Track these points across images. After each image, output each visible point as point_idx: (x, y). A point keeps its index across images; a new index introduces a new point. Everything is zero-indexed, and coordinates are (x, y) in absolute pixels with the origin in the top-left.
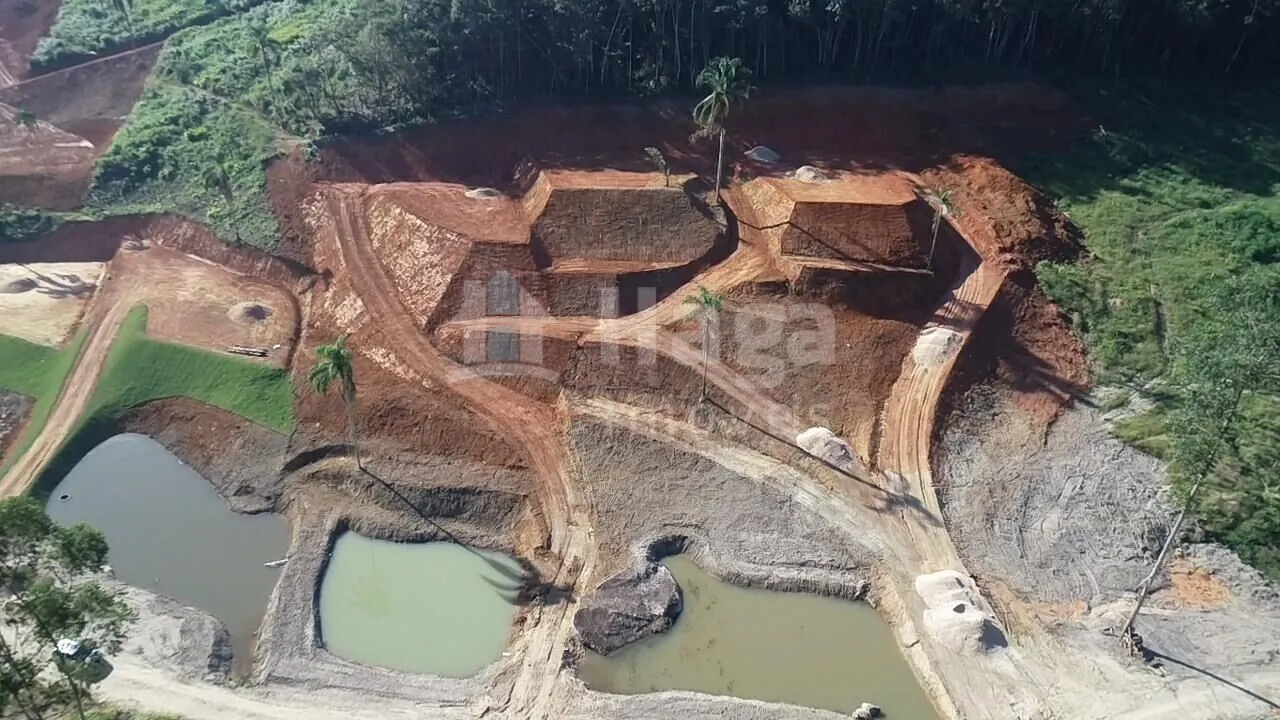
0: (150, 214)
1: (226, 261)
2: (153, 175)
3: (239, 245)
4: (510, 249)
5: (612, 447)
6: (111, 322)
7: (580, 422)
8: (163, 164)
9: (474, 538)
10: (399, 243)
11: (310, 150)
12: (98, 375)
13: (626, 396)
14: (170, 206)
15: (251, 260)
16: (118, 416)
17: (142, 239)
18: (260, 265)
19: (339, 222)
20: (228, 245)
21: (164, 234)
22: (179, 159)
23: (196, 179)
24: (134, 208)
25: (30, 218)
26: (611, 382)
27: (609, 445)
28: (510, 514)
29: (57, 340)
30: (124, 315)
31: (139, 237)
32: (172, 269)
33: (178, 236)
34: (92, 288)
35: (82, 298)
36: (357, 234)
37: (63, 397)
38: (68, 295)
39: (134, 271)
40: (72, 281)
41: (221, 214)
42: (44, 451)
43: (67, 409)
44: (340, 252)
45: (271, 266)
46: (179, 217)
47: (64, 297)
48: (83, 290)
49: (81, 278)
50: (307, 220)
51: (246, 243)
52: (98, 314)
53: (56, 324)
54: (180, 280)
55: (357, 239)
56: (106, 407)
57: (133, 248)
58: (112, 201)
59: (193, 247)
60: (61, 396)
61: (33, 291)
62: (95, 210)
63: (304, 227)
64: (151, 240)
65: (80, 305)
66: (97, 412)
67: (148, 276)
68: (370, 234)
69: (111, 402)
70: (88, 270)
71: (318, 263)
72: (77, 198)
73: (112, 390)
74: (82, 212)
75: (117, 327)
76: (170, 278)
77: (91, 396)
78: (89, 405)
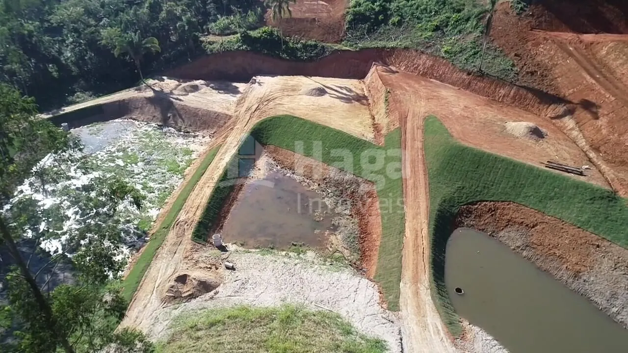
0: (392, 48)
1: (468, 86)
2: (385, 21)
3: (481, 75)
6: (413, 127)
8: (392, 15)
11: (520, 6)
12: (424, 171)
14: (407, 43)
15: (493, 87)
16: (455, 210)
17: (389, 65)
18: (503, 92)
20: (469, 74)
21: (406, 62)
22: (403, 11)
23: (420, 25)
24: (380, 44)
25: (311, 46)
29: (369, 136)
30: (421, 123)
31: (385, 64)
32: (429, 89)
33: (419, 65)
34: (365, 98)
35: (364, 105)
36: (601, 73)
37: (406, 187)
38: (353, 101)
39: (402, 88)
40: (348, 92)
41: (454, 50)
42: (420, 238)
43: (415, 200)
44: (598, 87)
45: (515, 93)
46: (417, 51)
47: (352, 103)
48: (360, 99)
49: (354, 89)
50: (539, 59)
51: (487, 74)
52: (400, 120)
53: (361, 123)
54: (443, 99)
55: (605, 77)
56: (444, 201)
57: (387, 71)
58: (361, 38)
59: (433, 74)
60: (404, 186)
61: (327, 96)
62: (352, 43)
63: (538, 64)
64: (396, 66)
65: (366, 109)
66: (440, 205)
67: (416, 92)
68: (612, 73)
69: (448, 198)
70: (352, 84)
71: (569, 94)
72: (338, 35)
73: (444, 187)
74: (343, 45)
75: (420, 131)
76: (434, 96)
77: (428, 189)
78: (430, 198)
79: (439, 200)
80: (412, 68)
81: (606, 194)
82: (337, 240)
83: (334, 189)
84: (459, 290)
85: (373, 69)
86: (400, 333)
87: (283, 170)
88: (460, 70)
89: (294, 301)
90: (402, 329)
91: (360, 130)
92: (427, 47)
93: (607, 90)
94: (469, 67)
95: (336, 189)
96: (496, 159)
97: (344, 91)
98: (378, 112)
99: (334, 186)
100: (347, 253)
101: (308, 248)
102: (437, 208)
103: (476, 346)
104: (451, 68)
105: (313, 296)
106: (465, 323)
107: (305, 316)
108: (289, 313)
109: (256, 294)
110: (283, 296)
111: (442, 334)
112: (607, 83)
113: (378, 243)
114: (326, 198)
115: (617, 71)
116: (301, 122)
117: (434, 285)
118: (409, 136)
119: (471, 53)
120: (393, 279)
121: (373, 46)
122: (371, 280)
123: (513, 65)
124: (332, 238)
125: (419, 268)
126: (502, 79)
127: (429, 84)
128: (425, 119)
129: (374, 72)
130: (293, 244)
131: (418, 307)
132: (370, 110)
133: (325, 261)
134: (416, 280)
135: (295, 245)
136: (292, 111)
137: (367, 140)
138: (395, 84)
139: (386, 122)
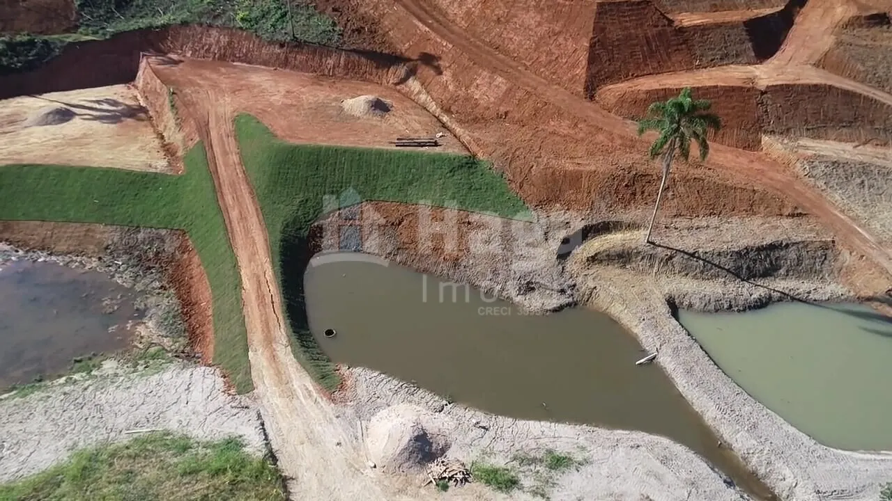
0: (164, 26)
1: (285, 64)
3: (297, 44)
4: (634, 7)
5: (863, 182)
6: (221, 136)
7: (816, 163)
9: (809, 292)
10: (495, 18)
12: (251, 193)
14: (185, 15)
15: (317, 58)
16: (304, 233)
17: (167, 54)
18: (331, 62)
19: (405, 7)
20: (282, 46)
21: (190, 44)
24: (143, 23)
25: (22, 44)
26: (806, 121)
27: (859, 181)
28: (826, 262)
29: (160, 164)
30: (229, 127)
31: (160, 52)
32: (234, 78)
33: (210, 46)
34: (142, 109)
35: (143, 120)
36: (432, 17)
37: (230, 222)
38: (123, 119)
39: (192, 83)
40: (113, 105)
41: (253, 15)
42: (264, 286)
43: (246, 235)
44: (433, 35)
45: (345, 60)
46: (201, 25)
47: (121, 121)
48: (134, 112)
49: (121, 100)
50: (362, 10)
51: (305, 42)
52: (199, 130)
53: (142, 149)
54: (254, 87)
55: (438, 21)
56: (287, 226)
57: (164, 63)
58: (109, 18)
59: (234, 55)
60: (227, 222)
61: (77, 120)
62: (95, 29)
63: (363, 18)
64: (177, 53)
65: (146, 126)
66: (283, 232)
67: (215, 86)
68: (445, 15)
69: (290, 220)
70: (117, 92)
71: (406, 50)
72: (67, 18)
73: (282, 206)
74: (81, 33)
75: (231, 140)
76: (242, 86)
77: (261, 217)
78: (267, 224)
79: (279, 227)
80: (202, 52)
81: (465, 160)
82: (148, 329)
83: (125, 257)
84: (329, 332)
85: (143, 64)
86: (259, 416)
87: (30, 254)
88: (269, 42)
89: (89, 441)
90: (262, 412)
91: (143, 158)
92: (215, 17)
93: (443, 37)
94: (279, 37)
95: (128, 257)
96: (337, 152)
97: (106, 107)
98: (165, 126)
99: (126, 253)
100: (167, 342)
101: (102, 358)
102: (279, 236)
103: (359, 391)
104: (257, 42)
105: (121, 422)
106: (344, 370)
107: (113, 455)
108: (84, 463)
109: (21, 459)
110: (70, 443)
111: (315, 395)
112: (441, 28)
113: (210, 312)
114: (117, 275)
115: (449, 11)
116: (41, 168)
117: (294, 338)
118: (217, 149)
119: (277, 16)
120: (240, 351)
121: (132, 28)
122: (210, 366)
123: (334, 24)
124: (141, 330)
125: (271, 324)
126: (324, 45)
127: (231, 70)
128: (235, 121)
129: (146, 67)
130: (76, 361)
131: (278, 373)
132: (153, 126)
133: (136, 365)
134: (269, 341)
135: (80, 361)
136: (15, 157)
137: (158, 171)
138: (181, 79)
139: (181, 138)
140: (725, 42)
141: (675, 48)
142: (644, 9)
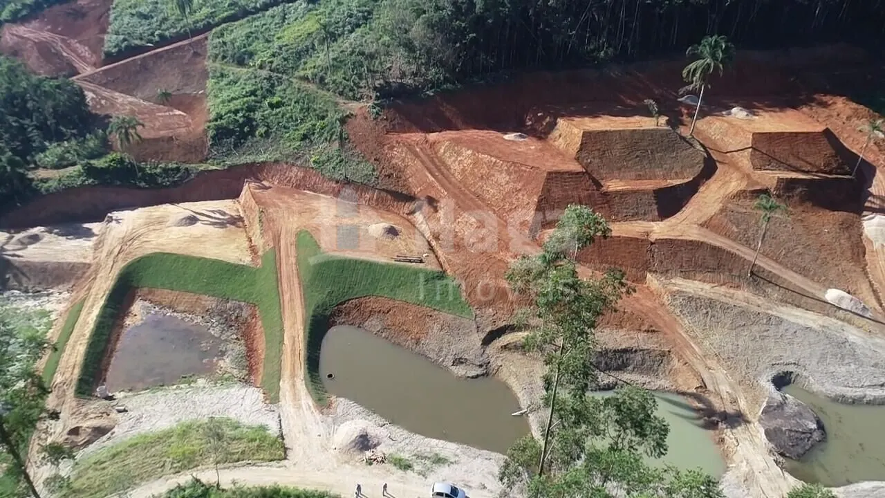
0: (262, 162)
1: (338, 194)
2: (252, 132)
3: (347, 182)
4: (574, 176)
5: (707, 313)
6: (287, 244)
7: (677, 297)
8: (257, 125)
9: (644, 384)
10: (480, 175)
11: (375, 111)
12: (299, 284)
13: (695, 276)
14: (277, 156)
16: (328, 313)
17: (262, 181)
18: (368, 196)
19: (422, 162)
20: (337, 182)
21: (278, 176)
22: (269, 121)
23: (288, 135)
24: (249, 159)
25: (172, 169)
26: (681, 266)
27: (705, 311)
28: (662, 365)
29: (247, 259)
30: (293, 239)
31: (258, 180)
32: (302, 202)
33: (291, 178)
34: (241, 219)
35: (240, 227)
36: (439, 170)
37: (283, 301)
38: (228, 225)
39: (275, 205)
40: (222, 215)
41: (321, 159)
42: (297, 343)
43: (292, 311)
44: (437, 184)
45: (377, 196)
46: (287, 163)
47: (226, 227)
48: (235, 221)
49: (227, 212)
50: (394, 161)
51: (353, 181)
52: (274, 239)
53: (237, 247)
54: (315, 210)
55: (442, 174)
56: (318, 307)
57: (260, 188)
58: (228, 154)
59: (306, 185)
60: (282, 301)
61: (199, 224)
62: (218, 161)
63: (394, 167)
64: (268, 181)
65: (242, 232)
66: (314, 311)
67: (288, 208)
68: (449, 169)
69: (320, 303)
70: (226, 206)
71: (418, 193)
72: (202, 152)
73: (317, 294)
74: (210, 163)
75: (293, 247)
76: (306, 209)
77: (303, 300)
78: (306, 306)
79: (313, 307)
80: (285, 182)
81: (436, 275)
82: (226, 363)
83: (218, 318)
84: (330, 376)
85: (246, 187)
86: (279, 417)
87: (163, 310)
88: (329, 179)
89: (187, 419)
90: (281, 414)
91: (237, 255)
92: (297, 158)
93: (443, 186)
94: (336, 176)
95: (220, 317)
96: (356, 262)
97: (218, 216)
98: (254, 233)
99: (218, 315)
100: (235, 372)
101: (197, 377)
102: (311, 313)
103: (338, 410)
104: (321, 178)
105: (205, 411)
106: (333, 398)
107: (199, 427)
108: (184, 428)
109: (152, 424)
110: (177, 419)
111: (313, 409)
112: (444, 180)
113: (263, 357)
114: (211, 328)
115: (452, 167)
116: (175, 256)
117: (308, 376)
118: (283, 253)
119: (338, 161)
120: (275, 380)
121: (242, 162)
122: (258, 387)
123: (374, 170)
124: (221, 363)
125: (296, 365)
126: (365, 184)
127: (302, 197)
128: (298, 235)
129: (248, 189)
130: (183, 377)
131: (295, 394)
132: (246, 232)
133: (216, 383)
134: (293, 376)
135: (185, 377)
136: (161, 247)
137: (245, 264)
138: (268, 201)
139: (262, 243)
140: (637, 204)
141: (600, 206)
142: (581, 177)
